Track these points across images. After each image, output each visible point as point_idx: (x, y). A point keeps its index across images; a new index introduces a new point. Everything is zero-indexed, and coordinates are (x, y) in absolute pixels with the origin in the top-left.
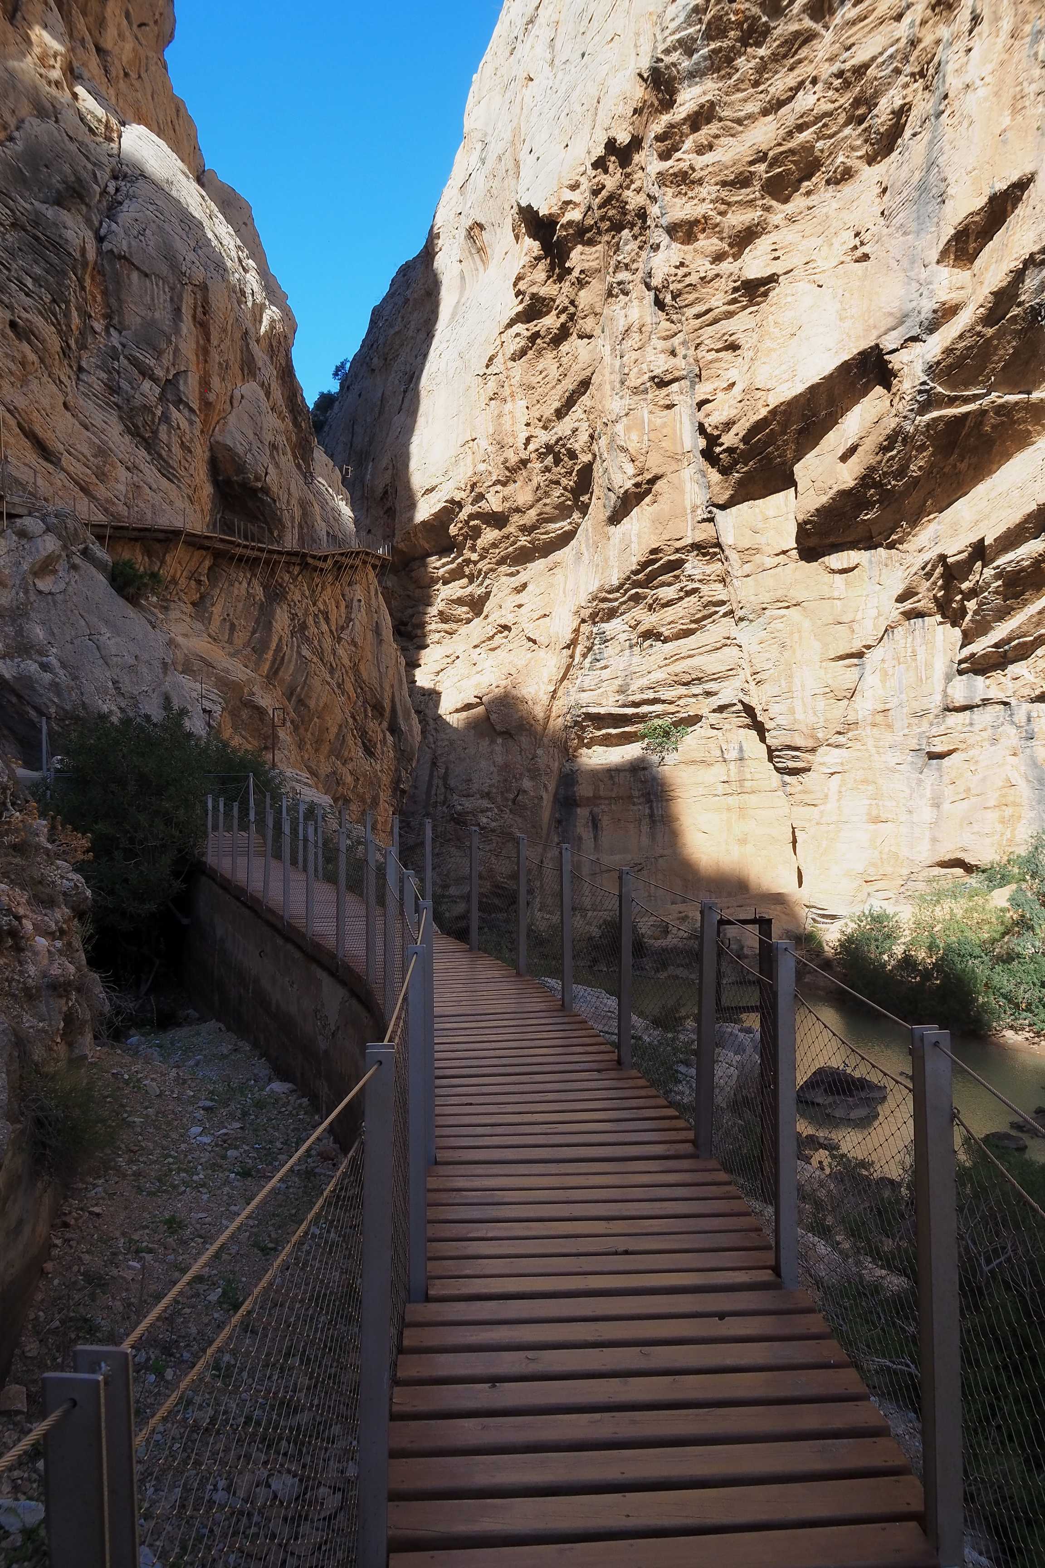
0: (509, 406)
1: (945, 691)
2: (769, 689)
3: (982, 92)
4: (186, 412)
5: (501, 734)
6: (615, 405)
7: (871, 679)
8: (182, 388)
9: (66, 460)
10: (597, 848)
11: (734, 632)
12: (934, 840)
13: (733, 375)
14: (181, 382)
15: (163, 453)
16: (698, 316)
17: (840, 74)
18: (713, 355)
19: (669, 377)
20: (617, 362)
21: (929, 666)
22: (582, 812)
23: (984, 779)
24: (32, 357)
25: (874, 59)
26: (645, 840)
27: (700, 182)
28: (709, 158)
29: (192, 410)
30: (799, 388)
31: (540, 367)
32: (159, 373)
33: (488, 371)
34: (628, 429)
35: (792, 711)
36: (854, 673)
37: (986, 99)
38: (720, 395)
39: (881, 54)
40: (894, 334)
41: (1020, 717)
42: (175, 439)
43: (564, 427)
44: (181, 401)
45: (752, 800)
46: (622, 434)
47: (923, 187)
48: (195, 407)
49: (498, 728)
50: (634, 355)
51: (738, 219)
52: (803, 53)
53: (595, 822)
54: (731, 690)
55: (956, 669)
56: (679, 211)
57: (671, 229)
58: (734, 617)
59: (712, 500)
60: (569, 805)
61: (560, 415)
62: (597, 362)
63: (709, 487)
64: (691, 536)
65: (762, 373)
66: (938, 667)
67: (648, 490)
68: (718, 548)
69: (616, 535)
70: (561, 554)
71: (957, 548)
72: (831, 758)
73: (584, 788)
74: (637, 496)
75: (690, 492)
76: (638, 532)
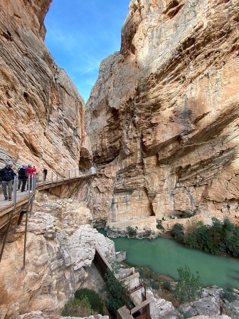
0: (104, 140)
1: (176, 185)
2: (150, 186)
4: (78, 138)
5: (102, 193)
6: (126, 141)
7: (165, 183)
8: (78, 132)
9: (44, 155)
10: (118, 211)
11: (143, 176)
12: (174, 207)
13: (150, 138)
14: (78, 130)
16: (142, 128)
17: (167, 94)
18: (145, 134)
19: (137, 137)
20: (127, 135)
22: (115, 205)
23: (183, 198)
24: (33, 112)
26: (126, 209)
27: (143, 107)
28: (144, 104)
30: (164, 141)
31: (110, 134)
33: (100, 134)
35: (153, 188)
36: (163, 183)
38: (148, 141)
39: (174, 92)
40: (183, 133)
41: (187, 189)
42: (76, 147)
43: (115, 144)
44: (77, 135)
45: (143, 201)
46: (128, 146)
47: (185, 112)
48: (81, 137)
50: (130, 133)
51: (147, 114)
52: (160, 90)
53: (117, 206)
54: (142, 185)
55: (178, 182)
56: (139, 111)
57: (138, 114)
58: (144, 174)
59: (143, 157)
60: (113, 203)
61: (114, 142)
62: (123, 134)
63: (142, 154)
64: (138, 162)
65: (158, 138)
66: (175, 181)
67: (131, 154)
68: (142, 164)
69: (124, 161)
70: (112, 163)
71: (184, 165)
72: (158, 195)
73: (116, 201)
74: (129, 155)
75: (139, 155)
76: (129, 161)
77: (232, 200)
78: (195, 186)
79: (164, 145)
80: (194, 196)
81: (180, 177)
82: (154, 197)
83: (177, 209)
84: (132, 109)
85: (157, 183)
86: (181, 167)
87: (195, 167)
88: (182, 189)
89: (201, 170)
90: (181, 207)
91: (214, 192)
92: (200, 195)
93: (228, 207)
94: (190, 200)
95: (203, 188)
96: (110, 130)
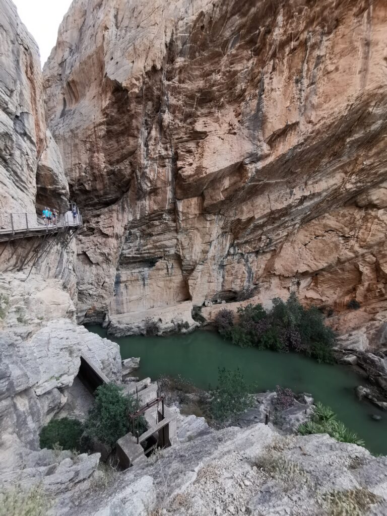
0: (96, 154)
1: (229, 251)
2: (186, 251)
3: (278, 93)
4: (28, 142)
5: (95, 264)
6: (144, 162)
7: (212, 248)
8: (26, 125)
10: (127, 295)
11: (175, 235)
12: (223, 286)
13: (191, 161)
14: (25, 120)
15: (19, 172)
16: (177, 139)
17: (230, 71)
18: (182, 153)
19: (166, 157)
20: (145, 149)
21: (226, 245)
22: (122, 285)
23: (237, 271)
25: (241, 70)
26: (142, 291)
27: (179, 93)
28: (182, 85)
29: (32, 142)
30: (216, 170)
31: (110, 143)
32: (12, 108)
33: (88, 140)
34: (150, 171)
35: (191, 256)
36: (209, 247)
37: (280, 95)
38: (187, 167)
39: (243, 70)
40: (248, 159)
41: (245, 257)
42: (25, 162)
43: (121, 166)
44: (25, 134)
45: (174, 277)
46: (148, 172)
47: (256, 116)
48: (34, 139)
49: (94, 262)
50: (153, 147)
51: (187, 110)
52: (217, 59)
53: (126, 287)
54: (172, 251)
55: (232, 245)
56: (173, 101)
57: (169, 106)
58: (177, 231)
59: (176, 199)
60: (118, 283)
61: (118, 162)
62: (137, 147)
63: (175, 193)
64: (167, 207)
65: (205, 163)
66: (228, 245)
67: (154, 191)
68: (174, 211)
69: (139, 203)
70: (115, 207)
71: (244, 218)
72: (199, 267)
73: (123, 278)
74: (150, 193)
75: (169, 195)
76: (148, 204)
77: (305, 274)
78: (257, 253)
79: (216, 179)
80: (254, 269)
81: (236, 238)
82: (193, 270)
83: (227, 288)
84: (156, 92)
85: (198, 247)
86: (239, 220)
87: (261, 221)
88: (236, 257)
89: (270, 227)
90: (233, 286)
91: (283, 263)
92: (263, 266)
93: (298, 284)
94: (247, 275)
95: (269, 256)
96: (109, 135)
